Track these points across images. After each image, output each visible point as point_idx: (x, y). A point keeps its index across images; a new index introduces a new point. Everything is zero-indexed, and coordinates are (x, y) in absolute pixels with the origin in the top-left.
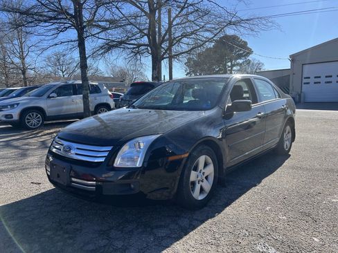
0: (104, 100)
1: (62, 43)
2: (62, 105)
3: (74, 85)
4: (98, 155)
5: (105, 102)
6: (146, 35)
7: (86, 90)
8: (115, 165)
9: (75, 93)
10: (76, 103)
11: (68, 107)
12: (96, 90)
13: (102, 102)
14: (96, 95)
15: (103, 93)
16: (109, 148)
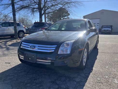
0: (22, 29)
1: (2, 5)
2: (4, 30)
3: (9, 23)
4: (51, 49)
5: (22, 30)
6: (37, 4)
7: (16, 24)
8: (58, 53)
9: (10, 26)
10: (10, 30)
11: (7, 31)
12: (18, 25)
13: (21, 30)
14: (19, 27)
15: (21, 26)
16: (56, 46)
